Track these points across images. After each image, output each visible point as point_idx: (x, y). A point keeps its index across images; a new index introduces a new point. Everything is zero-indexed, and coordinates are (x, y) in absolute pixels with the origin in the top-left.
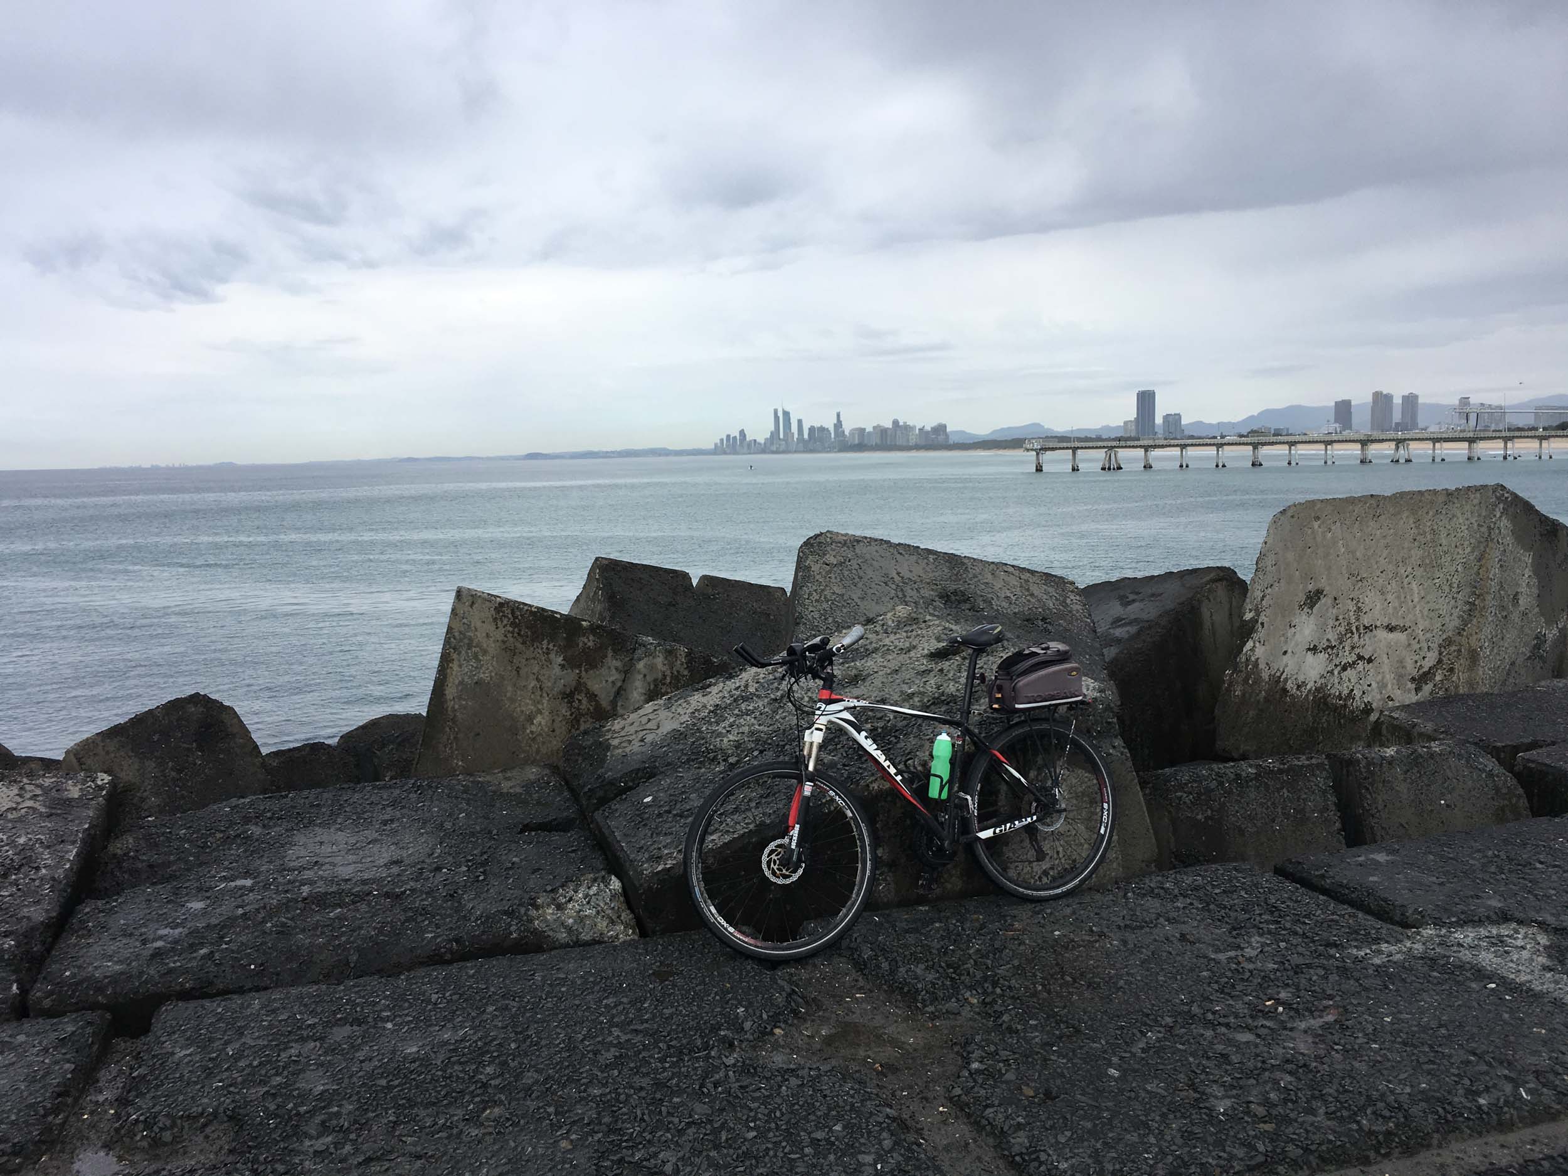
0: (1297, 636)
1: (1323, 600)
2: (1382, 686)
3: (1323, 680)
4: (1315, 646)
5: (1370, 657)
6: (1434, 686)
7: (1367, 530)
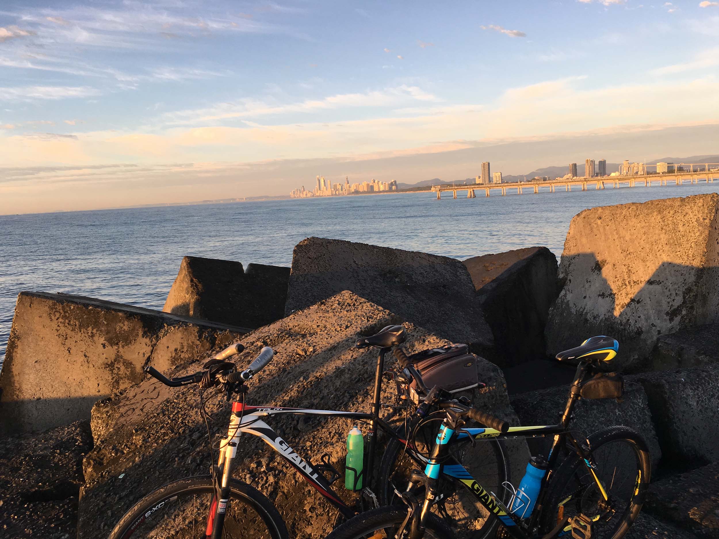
0: (591, 286)
1: (606, 266)
3: (609, 314)
4: (603, 293)
5: (639, 300)
6: (682, 317)
7: (631, 224)
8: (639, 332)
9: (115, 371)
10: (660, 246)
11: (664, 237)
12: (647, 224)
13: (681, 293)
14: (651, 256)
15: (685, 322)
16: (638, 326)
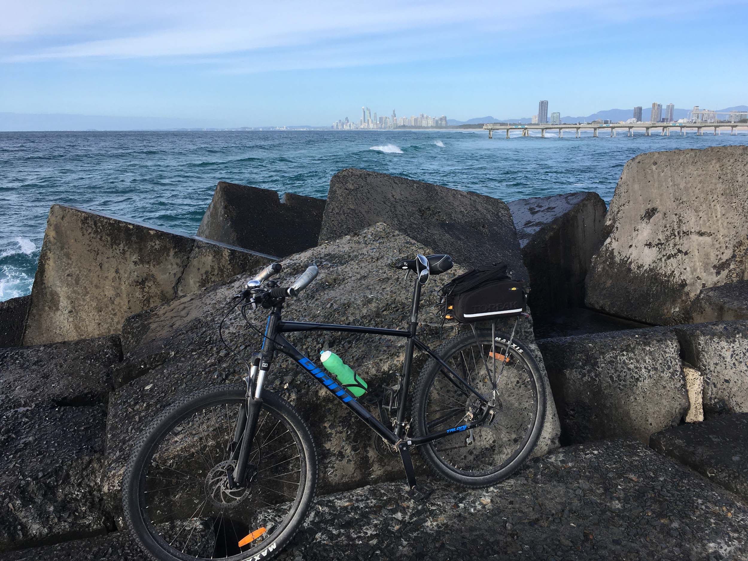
0: (639, 236)
1: (657, 215)
2: (694, 270)
3: (655, 265)
4: (650, 243)
5: (686, 252)
6: (730, 271)
7: (688, 171)
8: (683, 284)
9: (146, 290)
10: (715, 197)
11: (720, 187)
12: (704, 172)
13: (731, 246)
14: (704, 206)
15: (731, 276)
16: (682, 278)
